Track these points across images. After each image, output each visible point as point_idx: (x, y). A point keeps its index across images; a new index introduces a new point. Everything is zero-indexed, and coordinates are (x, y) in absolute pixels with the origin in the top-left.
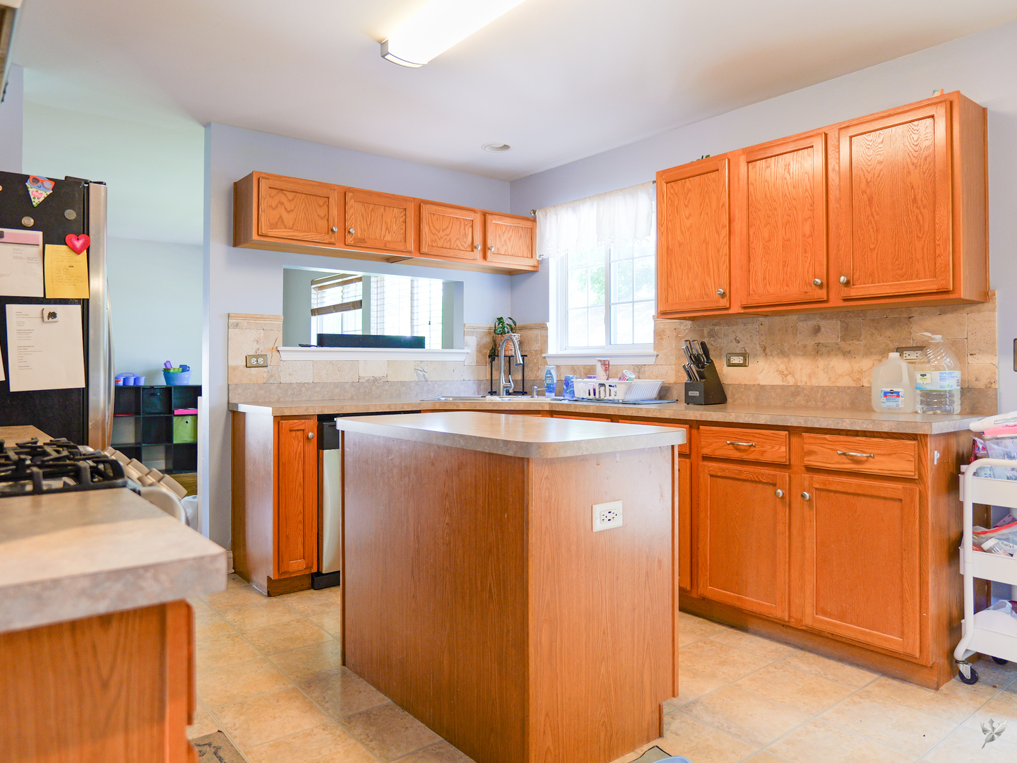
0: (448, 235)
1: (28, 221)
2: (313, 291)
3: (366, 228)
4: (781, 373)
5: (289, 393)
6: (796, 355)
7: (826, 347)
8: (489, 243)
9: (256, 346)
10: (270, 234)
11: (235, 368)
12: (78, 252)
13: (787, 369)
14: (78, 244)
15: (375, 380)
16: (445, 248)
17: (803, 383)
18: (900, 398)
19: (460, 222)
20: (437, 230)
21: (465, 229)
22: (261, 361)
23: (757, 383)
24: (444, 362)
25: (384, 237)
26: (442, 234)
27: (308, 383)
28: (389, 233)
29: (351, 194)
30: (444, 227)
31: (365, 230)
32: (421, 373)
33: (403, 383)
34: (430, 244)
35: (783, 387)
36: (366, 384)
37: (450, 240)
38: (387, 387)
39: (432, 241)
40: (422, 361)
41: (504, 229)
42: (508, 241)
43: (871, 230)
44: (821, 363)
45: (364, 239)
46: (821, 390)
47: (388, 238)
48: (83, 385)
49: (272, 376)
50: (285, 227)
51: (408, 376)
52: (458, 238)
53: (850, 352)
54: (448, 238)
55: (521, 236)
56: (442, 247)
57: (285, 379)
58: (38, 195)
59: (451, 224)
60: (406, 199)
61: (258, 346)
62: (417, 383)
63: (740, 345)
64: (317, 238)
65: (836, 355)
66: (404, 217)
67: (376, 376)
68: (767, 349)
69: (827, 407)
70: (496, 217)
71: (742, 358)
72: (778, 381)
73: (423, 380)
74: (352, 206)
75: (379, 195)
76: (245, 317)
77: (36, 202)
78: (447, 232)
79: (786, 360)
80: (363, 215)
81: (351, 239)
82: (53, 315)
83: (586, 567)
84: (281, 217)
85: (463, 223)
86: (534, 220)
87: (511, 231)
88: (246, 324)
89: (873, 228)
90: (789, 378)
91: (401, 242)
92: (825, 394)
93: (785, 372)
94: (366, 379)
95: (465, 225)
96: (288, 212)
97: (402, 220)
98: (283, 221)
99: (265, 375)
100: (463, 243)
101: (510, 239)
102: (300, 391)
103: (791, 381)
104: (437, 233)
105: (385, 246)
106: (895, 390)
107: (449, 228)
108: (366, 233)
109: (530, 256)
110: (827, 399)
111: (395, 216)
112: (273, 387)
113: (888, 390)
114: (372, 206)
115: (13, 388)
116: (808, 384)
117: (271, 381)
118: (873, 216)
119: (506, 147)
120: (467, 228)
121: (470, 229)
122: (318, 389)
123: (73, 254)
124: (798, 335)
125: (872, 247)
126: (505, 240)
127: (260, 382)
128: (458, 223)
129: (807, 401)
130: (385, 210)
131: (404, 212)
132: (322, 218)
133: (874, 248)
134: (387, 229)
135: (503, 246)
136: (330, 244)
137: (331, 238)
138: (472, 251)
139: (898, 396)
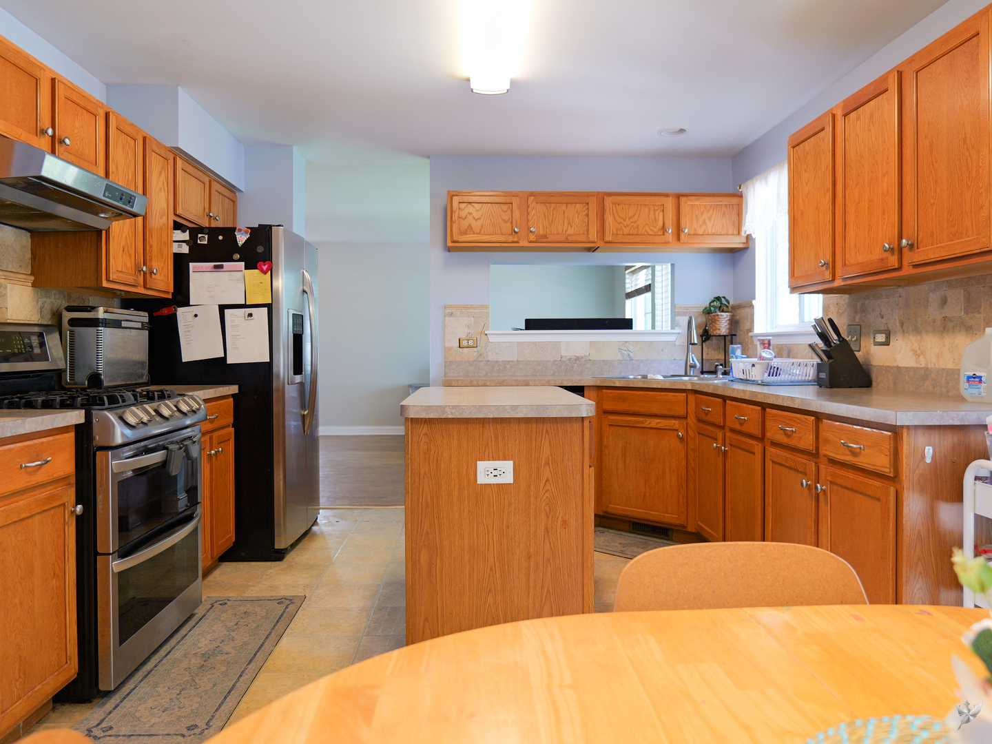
0: (635, 222)
1: (237, 256)
2: (627, 276)
3: (548, 226)
4: (915, 352)
5: (495, 369)
6: (927, 331)
7: (951, 321)
8: (682, 224)
9: (467, 330)
10: (460, 240)
11: (450, 349)
12: (265, 273)
13: (919, 348)
14: (265, 268)
15: (577, 359)
16: (633, 235)
17: (933, 365)
18: (983, 384)
19: (649, 209)
20: (622, 219)
21: (654, 214)
22: (471, 343)
23: (896, 365)
24: (651, 343)
25: (566, 231)
26: (628, 222)
27: (512, 361)
28: (571, 227)
29: (532, 198)
30: (631, 214)
31: (547, 228)
32: (626, 353)
33: (606, 362)
34: (615, 232)
35: (915, 370)
36: (568, 362)
37: (637, 227)
38: (588, 365)
39: (617, 229)
40: (626, 342)
41: (702, 209)
42: (707, 221)
43: (932, 182)
44: (947, 340)
45: (546, 236)
46: (945, 373)
47: (570, 231)
48: (268, 360)
49: (481, 355)
50: (474, 233)
51: (612, 355)
52: (647, 224)
53: (971, 327)
54: (635, 225)
55: (724, 213)
56: (629, 234)
57: (492, 357)
58: (241, 239)
59: (638, 211)
60: (589, 195)
61: (469, 331)
62: (620, 362)
63: (884, 321)
64: (502, 238)
65: (960, 331)
66: (587, 211)
67: (578, 355)
68: (905, 325)
69: (950, 394)
70: (692, 198)
71: (884, 335)
72: (912, 364)
73: (628, 358)
74: (533, 208)
75: (561, 194)
76: (458, 307)
77: (240, 244)
78: (635, 219)
79: (919, 337)
80: (544, 215)
81: (533, 237)
82: (250, 315)
83: (469, 511)
84: (470, 225)
85: (652, 208)
86: (740, 196)
87: (711, 210)
88: (459, 313)
89: (933, 179)
90: (921, 358)
91: (583, 234)
92: (948, 378)
93: (919, 352)
94: (568, 358)
95: (655, 211)
96: (476, 220)
97: (584, 213)
98: (471, 228)
99: (475, 354)
100: (653, 228)
101: (710, 218)
102: (506, 368)
103: (922, 363)
104: (622, 221)
105: (567, 239)
106: (978, 374)
107: (637, 214)
108: (548, 230)
109: (735, 232)
110: (950, 384)
111: (577, 211)
112: (482, 364)
113: (971, 374)
114: (553, 205)
115: (229, 361)
116: (937, 366)
117: (481, 360)
118: (933, 165)
119: (682, 131)
120: (657, 213)
121: (661, 213)
122: (521, 366)
123: (262, 275)
124: (929, 308)
125: (932, 201)
126: (704, 220)
127: (471, 360)
128: (647, 210)
129: (934, 387)
130: (567, 207)
131: (587, 207)
132: (506, 222)
133: (934, 203)
134: (569, 223)
135: (701, 226)
136: (513, 242)
137: (514, 238)
138: (664, 234)
139: (980, 382)
